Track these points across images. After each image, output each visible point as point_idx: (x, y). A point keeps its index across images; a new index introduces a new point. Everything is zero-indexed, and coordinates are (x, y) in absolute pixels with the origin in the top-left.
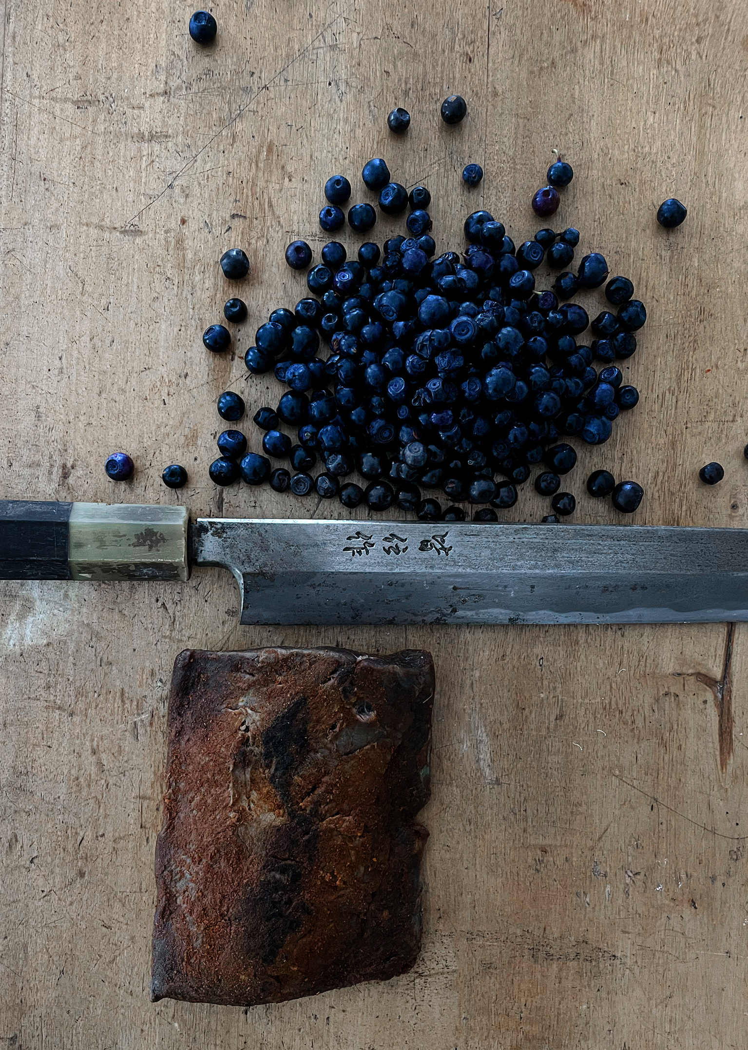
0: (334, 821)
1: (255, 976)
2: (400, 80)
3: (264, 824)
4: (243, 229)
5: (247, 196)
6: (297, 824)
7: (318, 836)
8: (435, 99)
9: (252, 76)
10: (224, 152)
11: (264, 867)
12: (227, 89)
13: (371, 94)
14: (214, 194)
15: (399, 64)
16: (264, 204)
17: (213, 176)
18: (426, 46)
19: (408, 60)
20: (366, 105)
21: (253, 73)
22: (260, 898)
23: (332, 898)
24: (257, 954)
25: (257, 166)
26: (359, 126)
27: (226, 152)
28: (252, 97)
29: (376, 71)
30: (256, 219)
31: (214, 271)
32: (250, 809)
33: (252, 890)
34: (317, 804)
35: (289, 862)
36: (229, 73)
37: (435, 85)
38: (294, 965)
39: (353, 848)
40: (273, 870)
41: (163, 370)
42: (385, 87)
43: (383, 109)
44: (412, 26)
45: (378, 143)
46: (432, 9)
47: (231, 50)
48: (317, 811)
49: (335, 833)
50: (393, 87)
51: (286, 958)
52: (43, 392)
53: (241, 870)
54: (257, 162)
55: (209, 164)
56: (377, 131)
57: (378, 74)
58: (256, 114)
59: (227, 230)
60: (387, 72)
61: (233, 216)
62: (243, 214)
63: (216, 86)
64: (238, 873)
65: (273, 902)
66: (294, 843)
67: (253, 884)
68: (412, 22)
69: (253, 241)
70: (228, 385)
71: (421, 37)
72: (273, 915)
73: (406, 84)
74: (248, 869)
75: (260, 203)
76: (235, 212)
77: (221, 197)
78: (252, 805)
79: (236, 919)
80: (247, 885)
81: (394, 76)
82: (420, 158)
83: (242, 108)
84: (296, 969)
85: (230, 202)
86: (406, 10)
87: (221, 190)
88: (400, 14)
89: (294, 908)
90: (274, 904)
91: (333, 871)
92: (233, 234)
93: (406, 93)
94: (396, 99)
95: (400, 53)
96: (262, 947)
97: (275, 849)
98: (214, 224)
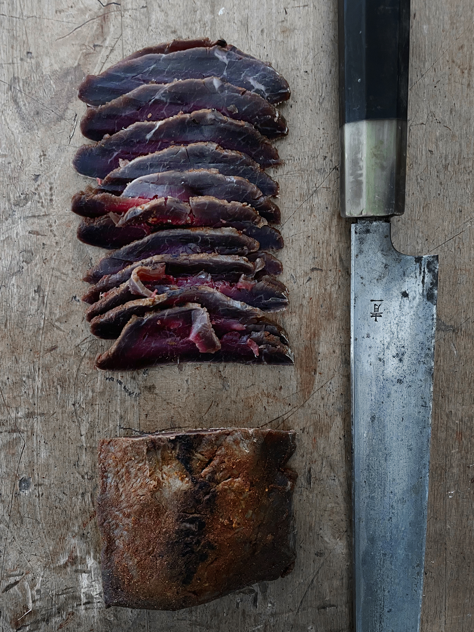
0: (227, 483)
1: (177, 593)
2: (440, 158)
3: (174, 489)
4: (320, 279)
5: (323, 254)
6: (199, 488)
7: (216, 495)
8: (468, 171)
9: (325, 159)
10: (304, 221)
11: (177, 520)
12: (306, 171)
13: (418, 169)
14: (297, 254)
15: (440, 144)
16: (336, 259)
17: (296, 240)
18: (461, 128)
19: (447, 140)
20: (414, 178)
21: (326, 157)
22: (176, 541)
23: (229, 536)
24: (178, 579)
25: (330, 230)
26: (409, 195)
27: (306, 221)
28: (326, 177)
29: (422, 150)
30: (330, 270)
31: (299, 311)
32: (163, 478)
33: (170, 536)
34: (214, 472)
35: (196, 515)
36: (307, 158)
37: (468, 159)
38: (205, 583)
39: (242, 500)
40: (184, 522)
41: (263, 385)
42: (429, 163)
43: (428, 181)
44: (451, 112)
45: (423, 208)
46: (467, 97)
47: (308, 139)
48: (214, 478)
49: (229, 491)
50: (436, 163)
51: (199, 579)
52: (175, 407)
53: (160, 522)
54: (330, 227)
55: (293, 231)
56: (423, 198)
57: (424, 153)
58: (329, 190)
59: (308, 281)
60: (431, 151)
61: (313, 270)
62: (320, 268)
63: (296, 169)
64: (158, 525)
65: (185, 544)
66: (198, 501)
67: (170, 532)
68: (451, 109)
69: (328, 287)
70: (312, 393)
71: (458, 122)
72: (187, 553)
73: (446, 160)
74: (165, 521)
75: (333, 259)
76: (314, 266)
77: (303, 255)
78: (164, 476)
79: (160, 556)
80: (166, 532)
81: (436, 154)
82: (456, 219)
83: (317, 186)
84: (207, 585)
85: (310, 259)
86: (446, 100)
87: (302, 250)
88: (441, 103)
89: (202, 546)
90: (187, 545)
91: (230, 518)
92: (312, 283)
93: (446, 167)
94: (438, 172)
95: (441, 135)
96: (181, 574)
97: (184, 506)
98: (298, 275)
